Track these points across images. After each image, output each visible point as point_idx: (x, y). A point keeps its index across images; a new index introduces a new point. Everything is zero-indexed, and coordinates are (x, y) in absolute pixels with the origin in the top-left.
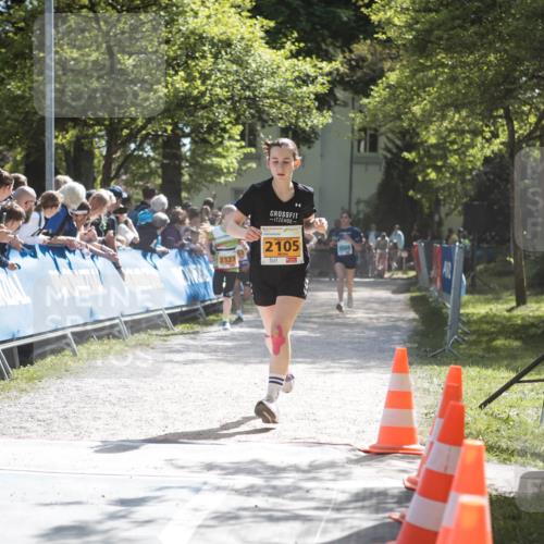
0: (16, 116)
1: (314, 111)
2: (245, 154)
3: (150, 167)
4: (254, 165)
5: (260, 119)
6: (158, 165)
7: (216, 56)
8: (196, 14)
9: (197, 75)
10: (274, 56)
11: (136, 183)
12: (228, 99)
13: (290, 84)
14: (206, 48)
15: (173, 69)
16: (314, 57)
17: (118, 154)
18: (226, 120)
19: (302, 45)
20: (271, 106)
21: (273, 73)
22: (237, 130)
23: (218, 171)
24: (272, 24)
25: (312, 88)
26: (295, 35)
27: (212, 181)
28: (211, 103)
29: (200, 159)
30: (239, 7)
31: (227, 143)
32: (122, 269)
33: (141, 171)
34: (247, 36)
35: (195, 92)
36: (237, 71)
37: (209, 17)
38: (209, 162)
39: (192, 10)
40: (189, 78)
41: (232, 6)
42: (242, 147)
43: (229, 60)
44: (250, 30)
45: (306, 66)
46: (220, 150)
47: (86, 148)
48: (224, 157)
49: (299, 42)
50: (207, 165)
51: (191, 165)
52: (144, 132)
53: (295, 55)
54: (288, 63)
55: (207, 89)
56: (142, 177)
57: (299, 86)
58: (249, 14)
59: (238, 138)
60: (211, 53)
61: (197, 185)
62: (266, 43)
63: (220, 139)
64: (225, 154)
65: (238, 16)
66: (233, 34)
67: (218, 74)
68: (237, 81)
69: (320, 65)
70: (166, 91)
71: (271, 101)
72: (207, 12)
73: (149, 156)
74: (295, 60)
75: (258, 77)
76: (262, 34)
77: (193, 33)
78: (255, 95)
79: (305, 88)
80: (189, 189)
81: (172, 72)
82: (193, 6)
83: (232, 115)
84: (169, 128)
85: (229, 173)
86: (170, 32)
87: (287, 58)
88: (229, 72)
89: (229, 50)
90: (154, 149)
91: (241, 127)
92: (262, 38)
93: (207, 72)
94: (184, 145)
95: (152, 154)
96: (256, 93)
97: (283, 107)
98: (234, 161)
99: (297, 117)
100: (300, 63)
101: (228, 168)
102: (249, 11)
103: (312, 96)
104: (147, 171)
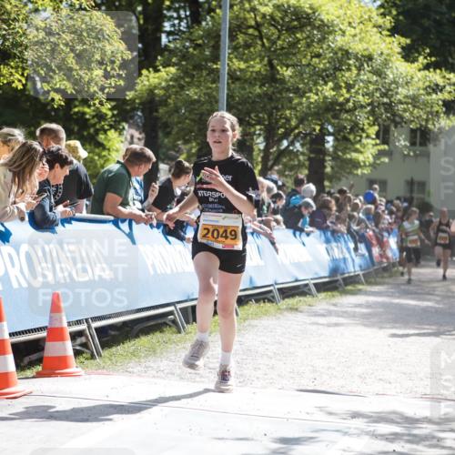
0: (193, 117)
1: (442, 115)
2: (379, 151)
3: (299, 161)
4: (386, 160)
5: (394, 121)
6: (306, 158)
7: (359, 69)
8: (344, 33)
9: (343, 85)
10: (409, 68)
11: (287, 173)
12: (369, 105)
13: (422, 92)
14: (351, 62)
15: (323, 79)
16: (443, 69)
17: (275, 149)
18: (366, 122)
19: (433, 59)
20: (405, 110)
21: (407, 83)
22: (373, 131)
23: (356, 165)
24: (408, 41)
25: (440, 96)
26: (428, 51)
27: (351, 173)
28: (355, 108)
29: (340, 153)
30: (380, 27)
31: (364, 141)
32: (277, 245)
33: (292, 163)
34: (385, 52)
35: (341, 99)
36: (377, 81)
37: (355, 36)
38: (348, 156)
39: (341, 29)
40: (337, 88)
41: (374, 26)
42: (376, 144)
43: (370, 72)
44: (390, 46)
45: (436, 77)
46: (358, 146)
47: (248, 144)
48: (361, 152)
49: (431, 57)
50: (347, 159)
51: (333, 159)
52: (297, 131)
53: (427, 67)
54: (420, 74)
55: (351, 96)
56: (292, 168)
57: (429, 94)
58: (388, 33)
59: (374, 136)
60: (355, 66)
61: (338, 175)
62: (402, 57)
63: (358, 138)
64: (362, 150)
65: (379, 35)
66: (374, 50)
67: (361, 84)
68: (377, 89)
69: (447, 76)
70: (316, 97)
71: (405, 106)
72: (353, 31)
73: (298, 151)
74: (427, 72)
75: (393, 86)
76: (399, 50)
77: (341, 49)
78: (391, 102)
79: (434, 96)
80: (331, 179)
81: (321, 82)
82: (341, 26)
83: (371, 118)
84: (318, 128)
85: (365, 165)
86: (322, 48)
87: (420, 70)
88: (370, 82)
89: (370, 63)
90: (302, 145)
91: (376, 128)
92: (399, 53)
93: (351, 82)
94: (328, 142)
95: (301, 150)
96: (392, 99)
97: (415, 111)
98: (370, 156)
99: (427, 120)
100: (431, 75)
101: (364, 162)
102: (388, 30)
103: (441, 103)
104: (296, 163)
